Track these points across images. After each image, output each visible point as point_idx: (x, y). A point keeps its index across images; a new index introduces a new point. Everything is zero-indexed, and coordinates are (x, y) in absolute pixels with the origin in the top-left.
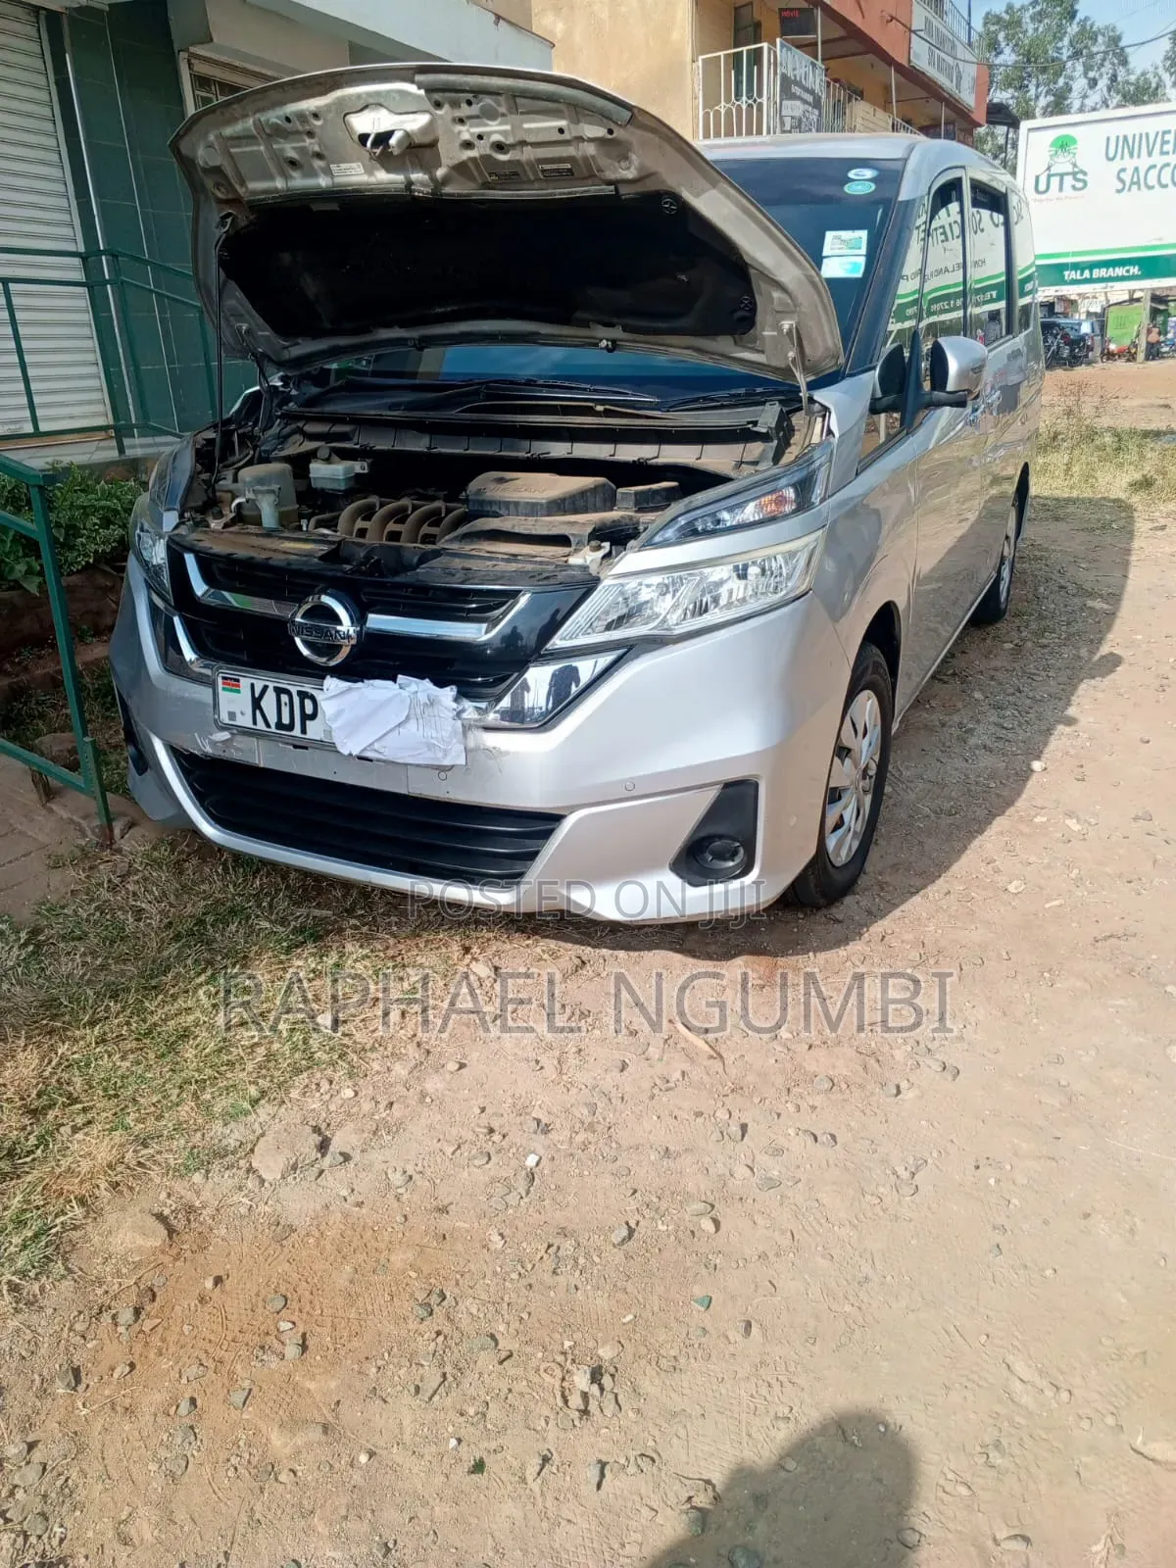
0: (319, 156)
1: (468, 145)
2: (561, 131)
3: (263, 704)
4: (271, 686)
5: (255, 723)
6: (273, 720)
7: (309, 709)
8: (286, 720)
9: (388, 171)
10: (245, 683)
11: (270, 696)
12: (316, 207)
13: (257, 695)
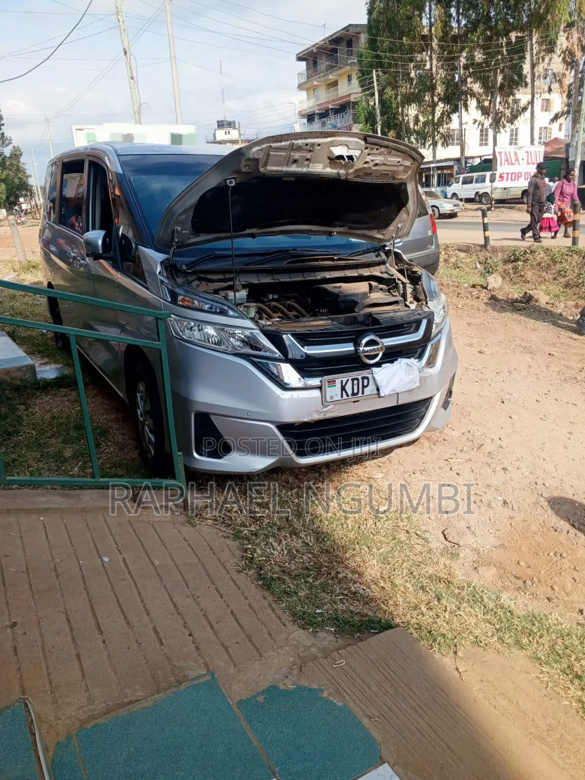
0: (307, 160)
1: (366, 163)
2: (399, 162)
3: (346, 388)
4: (350, 378)
5: (342, 397)
6: (350, 393)
7: (366, 384)
8: (356, 391)
9: (331, 168)
10: (338, 382)
11: (350, 382)
12: (284, 179)
13: (344, 384)
